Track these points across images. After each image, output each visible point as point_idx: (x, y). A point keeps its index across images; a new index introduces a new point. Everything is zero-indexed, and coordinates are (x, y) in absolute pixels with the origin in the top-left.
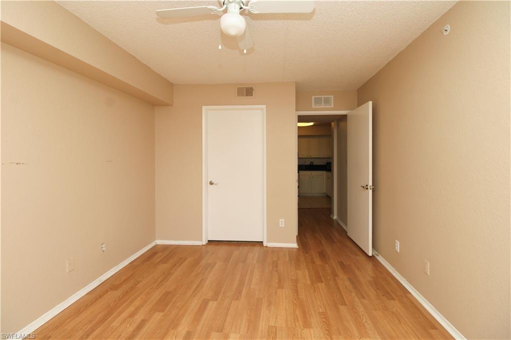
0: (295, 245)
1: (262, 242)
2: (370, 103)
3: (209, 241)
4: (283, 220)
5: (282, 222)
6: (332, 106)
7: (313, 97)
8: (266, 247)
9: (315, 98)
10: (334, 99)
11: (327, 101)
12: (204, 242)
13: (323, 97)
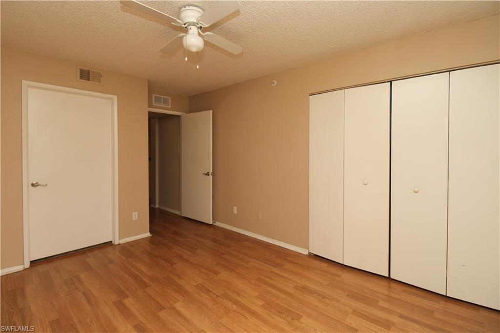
0: (148, 235)
1: (111, 242)
2: (211, 111)
3: (31, 262)
4: (136, 213)
5: (135, 215)
6: (170, 107)
7: (154, 95)
8: (119, 244)
9: (155, 96)
10: (171, 101)
11: (166, 101)
12: (27, 265)
13: (162, 96)
